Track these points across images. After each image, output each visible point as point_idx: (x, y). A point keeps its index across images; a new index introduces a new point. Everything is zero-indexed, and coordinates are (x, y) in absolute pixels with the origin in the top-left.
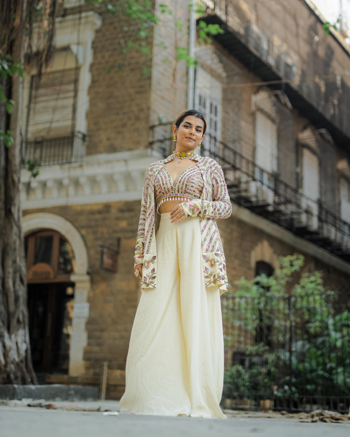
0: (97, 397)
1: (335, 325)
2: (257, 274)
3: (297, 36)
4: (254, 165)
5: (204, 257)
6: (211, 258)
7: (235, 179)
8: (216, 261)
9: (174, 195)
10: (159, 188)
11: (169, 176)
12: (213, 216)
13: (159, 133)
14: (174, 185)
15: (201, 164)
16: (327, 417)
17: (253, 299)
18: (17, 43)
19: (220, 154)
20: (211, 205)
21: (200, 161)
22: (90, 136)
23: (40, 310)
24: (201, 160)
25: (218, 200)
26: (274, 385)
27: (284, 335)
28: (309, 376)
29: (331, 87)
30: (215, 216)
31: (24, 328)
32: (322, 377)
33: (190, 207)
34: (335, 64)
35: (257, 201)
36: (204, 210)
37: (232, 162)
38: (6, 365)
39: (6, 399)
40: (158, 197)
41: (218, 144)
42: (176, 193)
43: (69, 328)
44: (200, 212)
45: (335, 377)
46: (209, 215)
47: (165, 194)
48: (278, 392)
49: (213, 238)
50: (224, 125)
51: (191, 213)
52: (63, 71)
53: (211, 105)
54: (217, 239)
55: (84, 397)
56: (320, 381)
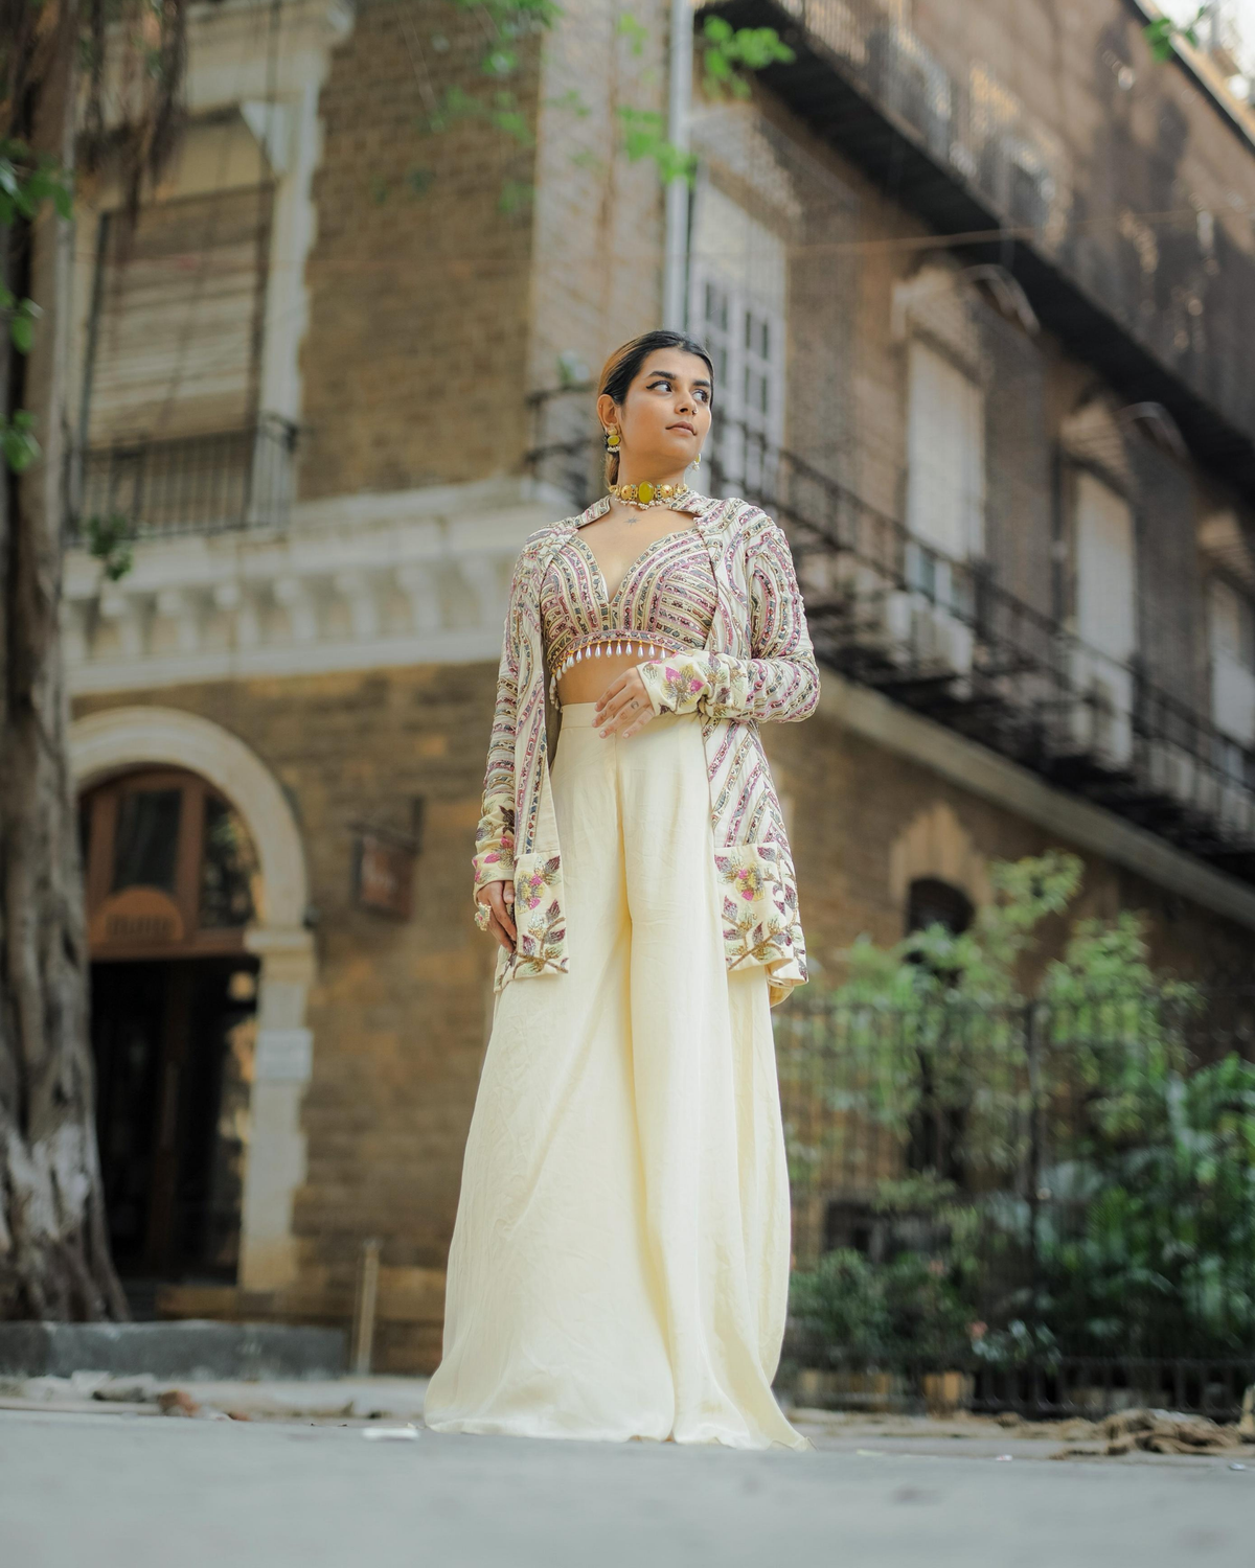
0: (340, 1365)
1: (1191, 1105)
2: (915, 923)
3: (1057, 67)
4: (902, 533)
5: (720, 860)
6: (745, 867)
7: (835, 584)
8: (764, 876)
9: (614, 636)
10: (559, 613)
11: (594, 570)
12: (751, 713)
13: (563, 420)
14: (614, 602)
15: (711, 525)
16: (1164, 1436)
17: (899, 1015)
18: (48, 95)
19: (782, 495)
20: (743, 670)
21: (706, 515)
22: (312, 432)
23: (138, 1053)
24: (712, 510)
25: (770, 653)
26: (974, 1321)
27: (1012, 1143)
28: (1099, 1288)
29: (1178, 251)
30: (760, 710)
31: (80, 1120)
32: (1146, 1291)
33: (669, 679)
34: (1192, 171)
35: (915, 664)
36: (718, 689)
37: (822, 522)
38: (14, 1254)
39: (14, 1372)
40: (555, 644)
41: (773, 460)
42: (618, 629)
43: (239, 1117)
44: (705, 697)
45: (1190, 1291)
46: (738, 706)
47: (580, 635)
48: (989, 1345)
49: (750, 795)
50: (795, 391)
51: (675, 699)
52: (216, 198)
53: (748, 317)
54: (764, 797)
55: (293, 1364)
56: (1140, 1307)
